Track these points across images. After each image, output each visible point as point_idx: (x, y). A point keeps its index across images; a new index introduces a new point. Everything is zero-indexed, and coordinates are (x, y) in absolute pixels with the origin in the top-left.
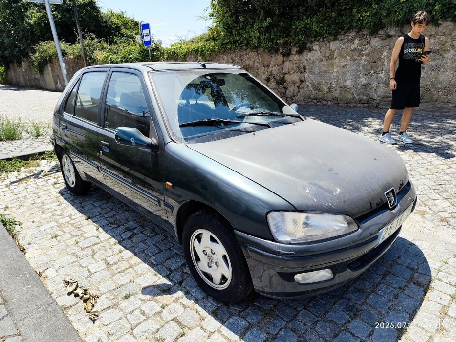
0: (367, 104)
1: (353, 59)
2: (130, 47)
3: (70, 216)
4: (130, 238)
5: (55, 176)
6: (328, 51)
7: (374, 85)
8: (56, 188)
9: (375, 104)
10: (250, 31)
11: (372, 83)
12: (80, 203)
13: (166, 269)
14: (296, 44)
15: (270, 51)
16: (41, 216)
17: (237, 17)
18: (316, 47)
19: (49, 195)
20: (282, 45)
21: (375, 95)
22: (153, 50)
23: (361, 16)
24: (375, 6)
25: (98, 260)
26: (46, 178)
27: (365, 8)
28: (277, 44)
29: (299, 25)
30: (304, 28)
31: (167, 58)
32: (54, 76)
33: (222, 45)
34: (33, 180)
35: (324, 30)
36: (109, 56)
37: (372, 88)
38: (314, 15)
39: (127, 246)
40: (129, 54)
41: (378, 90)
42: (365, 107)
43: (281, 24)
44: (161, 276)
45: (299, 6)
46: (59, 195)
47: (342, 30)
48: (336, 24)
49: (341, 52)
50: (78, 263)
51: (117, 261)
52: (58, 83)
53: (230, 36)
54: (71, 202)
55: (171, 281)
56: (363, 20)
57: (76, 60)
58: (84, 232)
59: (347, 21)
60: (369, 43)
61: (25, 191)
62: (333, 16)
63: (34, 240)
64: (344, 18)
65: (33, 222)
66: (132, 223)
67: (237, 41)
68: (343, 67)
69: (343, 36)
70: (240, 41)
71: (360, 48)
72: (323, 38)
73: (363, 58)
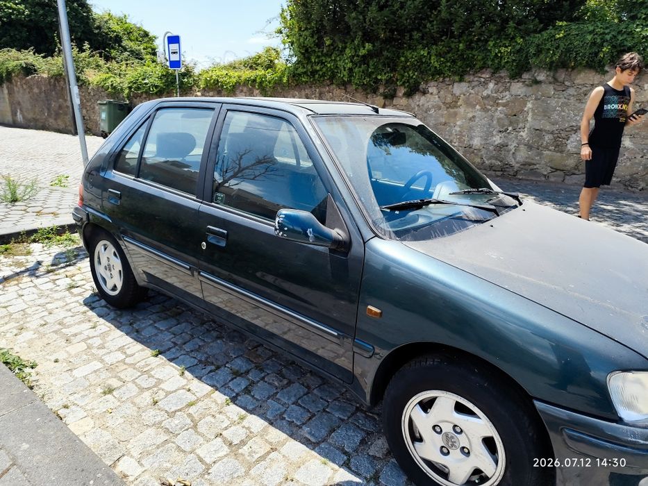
0: (502, 173)
1: (485, 109)
2: (145, 68)
3: (121, 349)
4: (247, 391)
5: (68, 274)
6: (450, 96)
7: (512, 147)
8: (75, 296)
9: (512, 173)
10: (338, 59)
11: (510, 143)
12: (131, 324)
13: (337, 452)
14: (404, 83)
15: (365, 90)
16: (67, 349)
17: (320, 38)
18: (432, 90)
19: (68, 307)
20: (384, 82)
21: (513, 160)
22: (183, 75)
23: (500, 52)
24: (520, 41)
25: (209, 436)
26: (51, 276)
27: (505, 42)
28: (377, 81)
29: (411, 56)
30: (418, 62)
31: (204, 88)
32: (12, 104)
33: (294, 76)
34: (29, 279)
35: (446, 66)
36: (109, 78)
37: (509, 151)
38: (433, 44)
39: (250, 408)
40: (142, 77)
41: (517, 153)
42: (498, 176)
43: (385, 53)
44: (336, 467)
45: (412, 30)
46: (86, 308)
47: (472, 68)
48: (464, 59)
49: (468, 99)
50: (173, 445)
51: (243, 437)
52: (18, 114)
53: (307, 64)
54: (114, 322)
55: (357, 474)
56: (501, 57)
57: (52, 80)
58: (160, 381)
59: (479, 58)
60: (508, 89)
61: (20, 300)
62: (460, 48)
63: (71, 398)
64: (475, 53)
65: (56, 361)
66: (239, 361)
67: (317, 71)
68: (470, 119)
69: (472, 78)
70: (321, 73)
71: (495, 95)
72: (444, 78)
73: (499, 109)
